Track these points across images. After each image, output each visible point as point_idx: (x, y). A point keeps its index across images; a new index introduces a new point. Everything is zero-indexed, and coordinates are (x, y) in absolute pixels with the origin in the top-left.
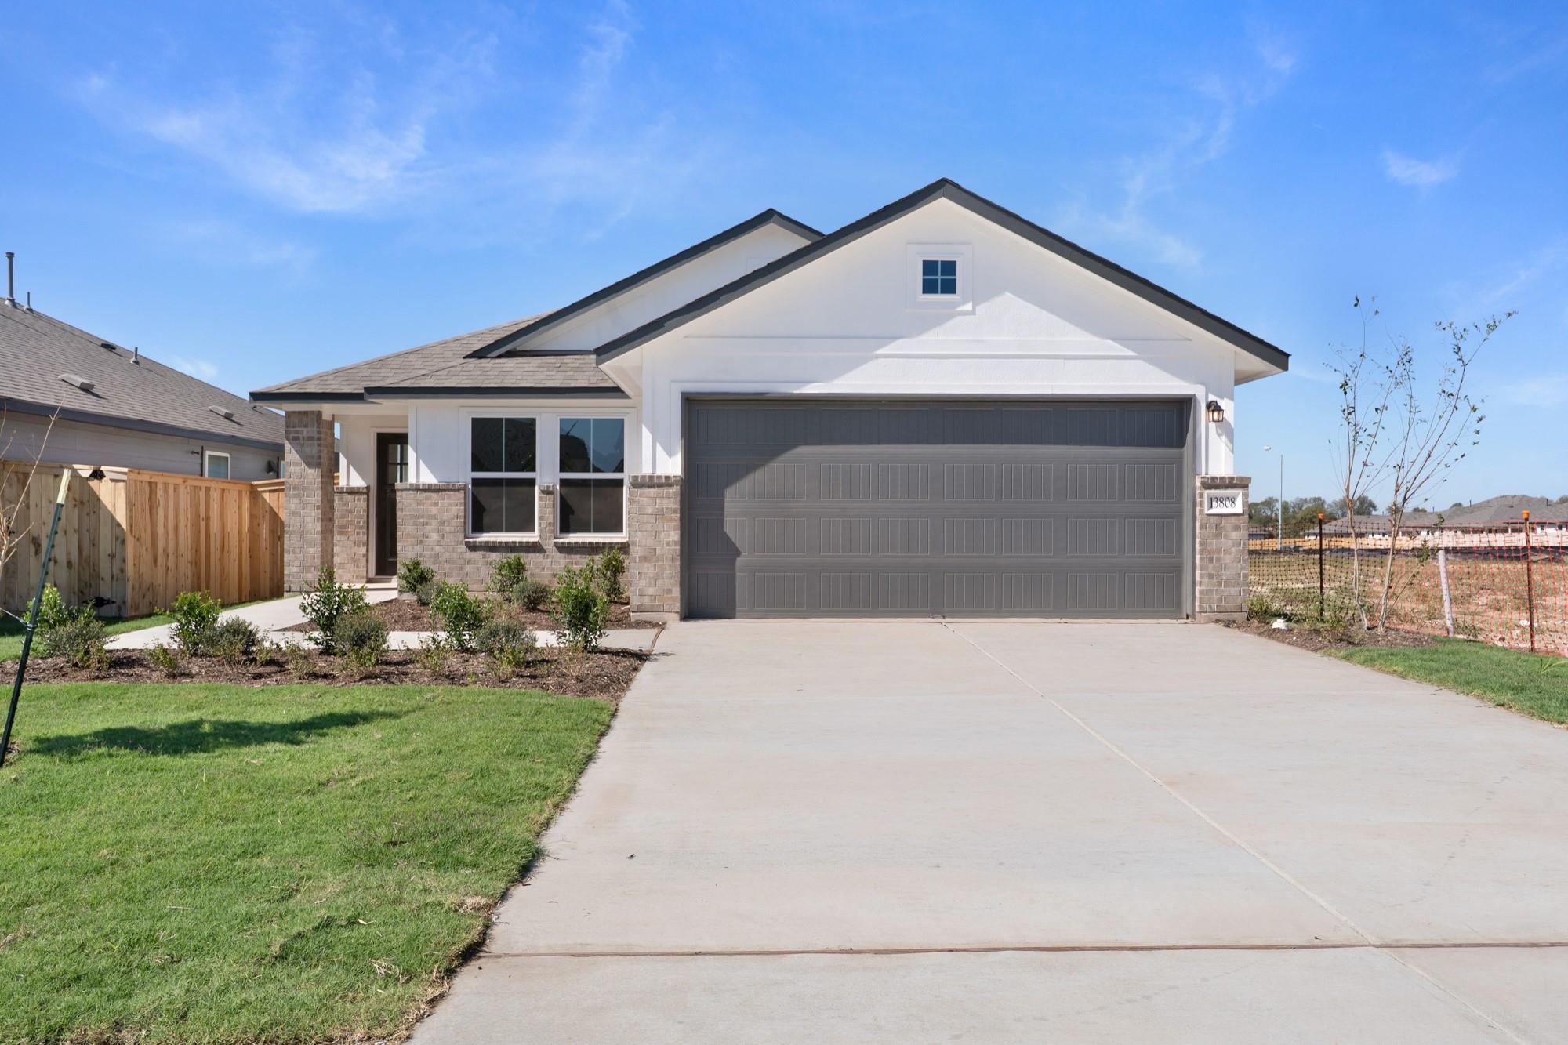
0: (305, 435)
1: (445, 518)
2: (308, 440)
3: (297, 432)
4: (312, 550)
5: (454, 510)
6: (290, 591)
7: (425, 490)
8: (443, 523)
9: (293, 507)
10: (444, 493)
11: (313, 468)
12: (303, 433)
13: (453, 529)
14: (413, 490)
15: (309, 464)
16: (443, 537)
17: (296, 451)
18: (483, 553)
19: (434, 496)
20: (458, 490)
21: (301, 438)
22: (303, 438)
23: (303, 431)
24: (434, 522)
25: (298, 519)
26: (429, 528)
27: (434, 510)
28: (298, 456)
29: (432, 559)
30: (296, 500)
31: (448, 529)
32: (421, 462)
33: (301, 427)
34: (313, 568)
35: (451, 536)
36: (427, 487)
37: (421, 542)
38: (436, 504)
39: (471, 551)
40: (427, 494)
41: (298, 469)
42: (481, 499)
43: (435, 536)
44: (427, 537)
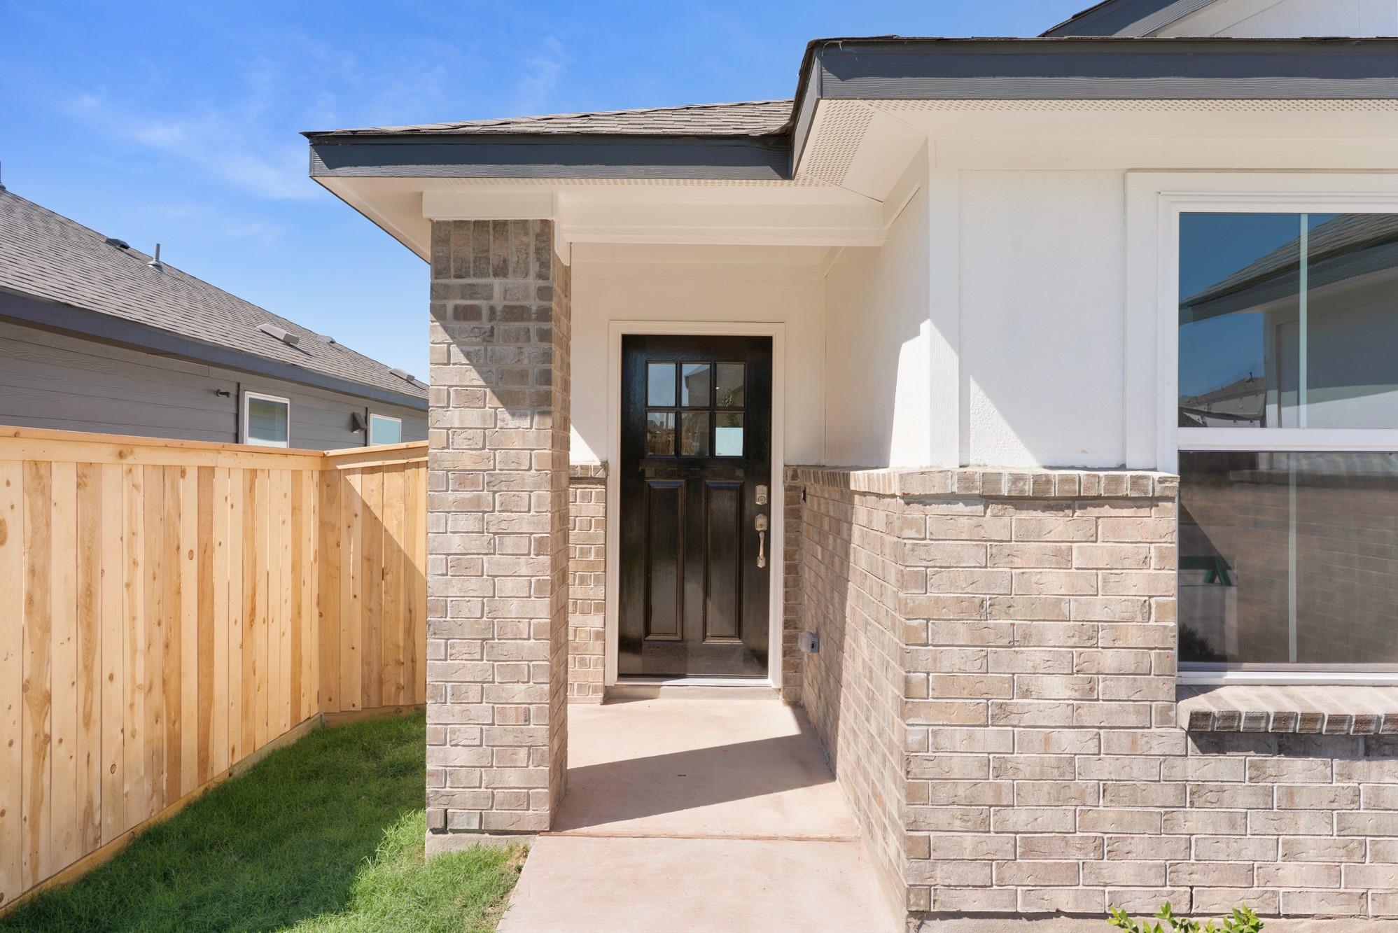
0: (498, 302)
1: (1098, 613)
2: (506, 319)
3: (471, 291)
4: (519, 692)
5: (1136, 582)
6: (444, 831)
7: (1018, 501)
8: (1089, 635)
9: (456, 543)
10: (1093, 512)
11: (523, 416)
12: (490, 297)
13: (1128, 660)
14: (968, 499)
15: (510, 401)
16: (1089, 694)
17: (467, 355)
18: (1253, 757)
19: (1056, 524)
20: (1153, 501)
21: (485, 313)
22: (492, 310)
23: (490, 288)
24: (1055, 633)
25: (474, 583)
26: (1033, 655)
27: (1054, 582)
28: (474, 374)
29: (1047, 786)
30: (467, 522)
31: (1109, 660)
33: (484, 274)
34: (523, 752)
35: (1122, 688)
36: (1028, 490)
37: (999, 715)
38: (1062, 559)
39: (1204, 749)
40: (1025, 515)
41: (472, 417)
43: (1058, 687)
44: (1026, 694)
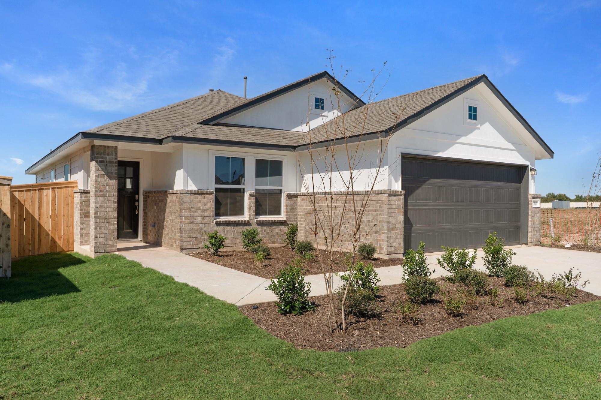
0: (108, 160)
1: (205, 209)
2: (109, 163)
3: (103, 158)
4: (112, 228)
5: (209, 204)
6: (97, 253)
7: (195, 194)
8: (203, 211)
9: (100, 202)
10: (204, 195)
11: (112, 180)
12: (106, 159)
13: (208, 215)
14: (188, 194)
15: (110, 178)
16: (203, 219)
17: (102, 169)
18: (223, 227)
19: (199, 197)
20: (211, 194)
21: (105, 162)
22: (107, 161)
23: (106, 157)
24: (199, 211)
25: (103, 209)
26: (197, 214)
27: (199, 204)
28: (103, 172)
29: (198, 231)
30: (102, 198)
31: (206, 214)
32: (189, 178)
33: (105, 155)
34: (112, 238)
35: (207, 218)
36: (196, 192)
37: (192, 222)
38: (200, 201)
39: (217, 226)
40: (196, 196)
41: (103, 180)
42: (220, 199)
43: (199, 218)
44: (196, 219)
